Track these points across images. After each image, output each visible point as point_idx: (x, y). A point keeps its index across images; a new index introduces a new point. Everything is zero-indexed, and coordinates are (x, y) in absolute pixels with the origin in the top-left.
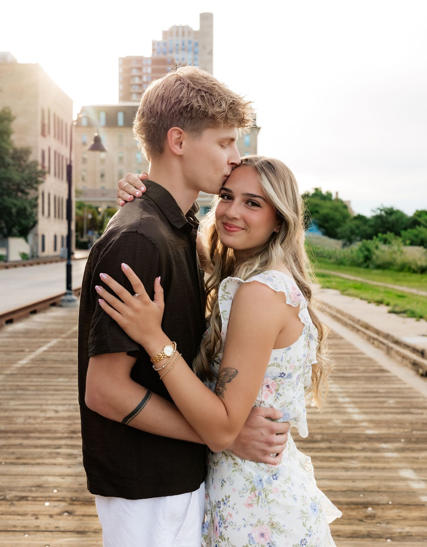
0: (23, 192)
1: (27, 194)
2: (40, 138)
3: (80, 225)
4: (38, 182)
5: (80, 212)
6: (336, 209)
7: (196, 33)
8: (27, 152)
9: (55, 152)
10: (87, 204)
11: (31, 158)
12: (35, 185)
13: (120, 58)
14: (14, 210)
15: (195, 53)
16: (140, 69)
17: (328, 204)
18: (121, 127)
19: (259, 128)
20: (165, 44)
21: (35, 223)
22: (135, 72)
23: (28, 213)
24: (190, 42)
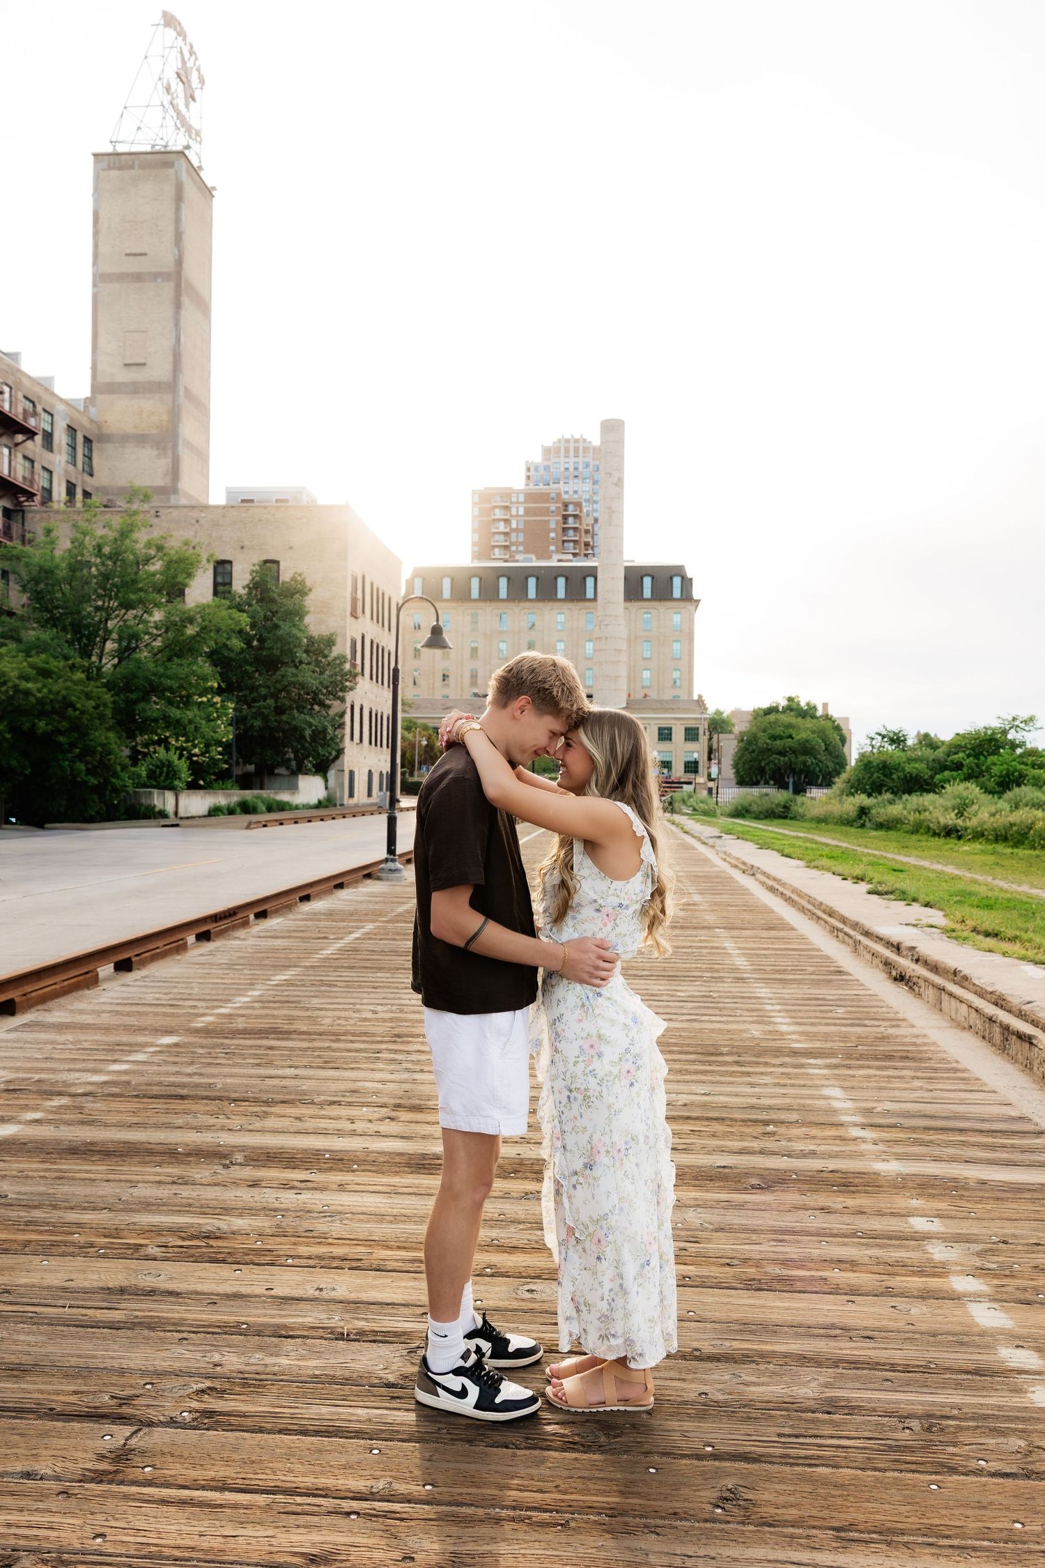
0: (322, 704)
1: (329, 707)
2: (349, 619)
3: (408, 755)
4: (344, 689)
5: (409, 736)
6: (822, 733)
7: (595, 449)
8: (330, 642)
9: (372, 642)
10: (419, 721)
11: (335, 652)
12: (341, 694)
13: (474, 492)
14: (308, 733)
15: (595, 483)
16: (507, 508)
17: (809, 723)
18: (475, 600)
19: (698, 601)
20: (547, 468)
21: (340, 752)
22: (499, 514)
23: (328, 737)
24: (587, 466)
